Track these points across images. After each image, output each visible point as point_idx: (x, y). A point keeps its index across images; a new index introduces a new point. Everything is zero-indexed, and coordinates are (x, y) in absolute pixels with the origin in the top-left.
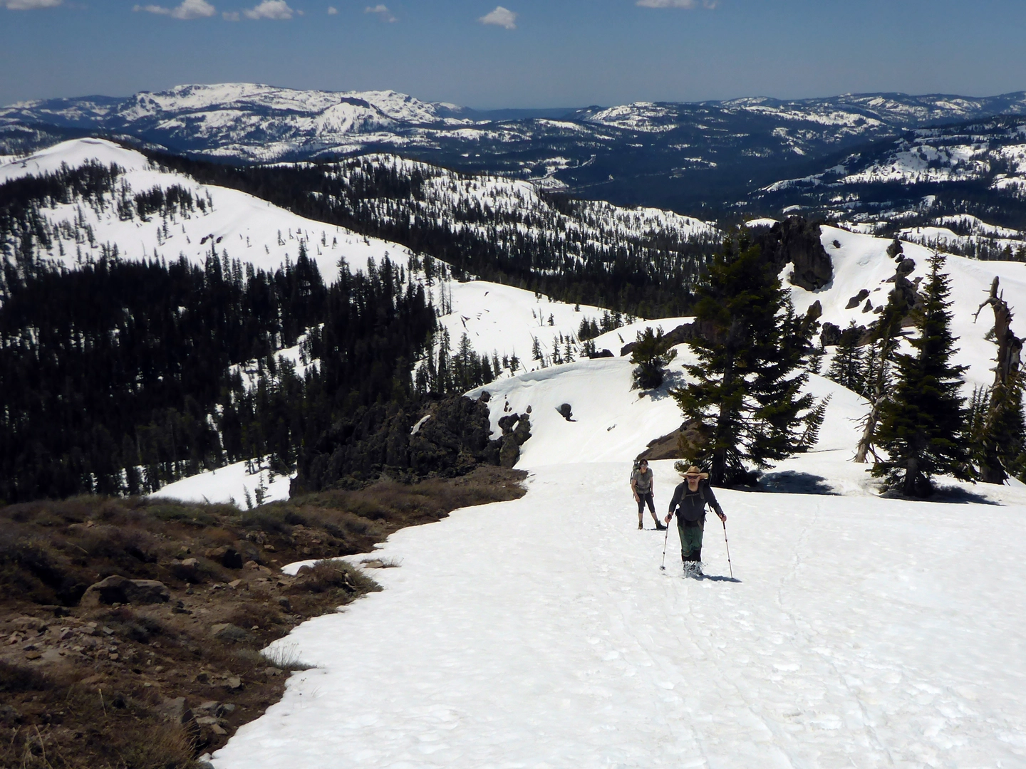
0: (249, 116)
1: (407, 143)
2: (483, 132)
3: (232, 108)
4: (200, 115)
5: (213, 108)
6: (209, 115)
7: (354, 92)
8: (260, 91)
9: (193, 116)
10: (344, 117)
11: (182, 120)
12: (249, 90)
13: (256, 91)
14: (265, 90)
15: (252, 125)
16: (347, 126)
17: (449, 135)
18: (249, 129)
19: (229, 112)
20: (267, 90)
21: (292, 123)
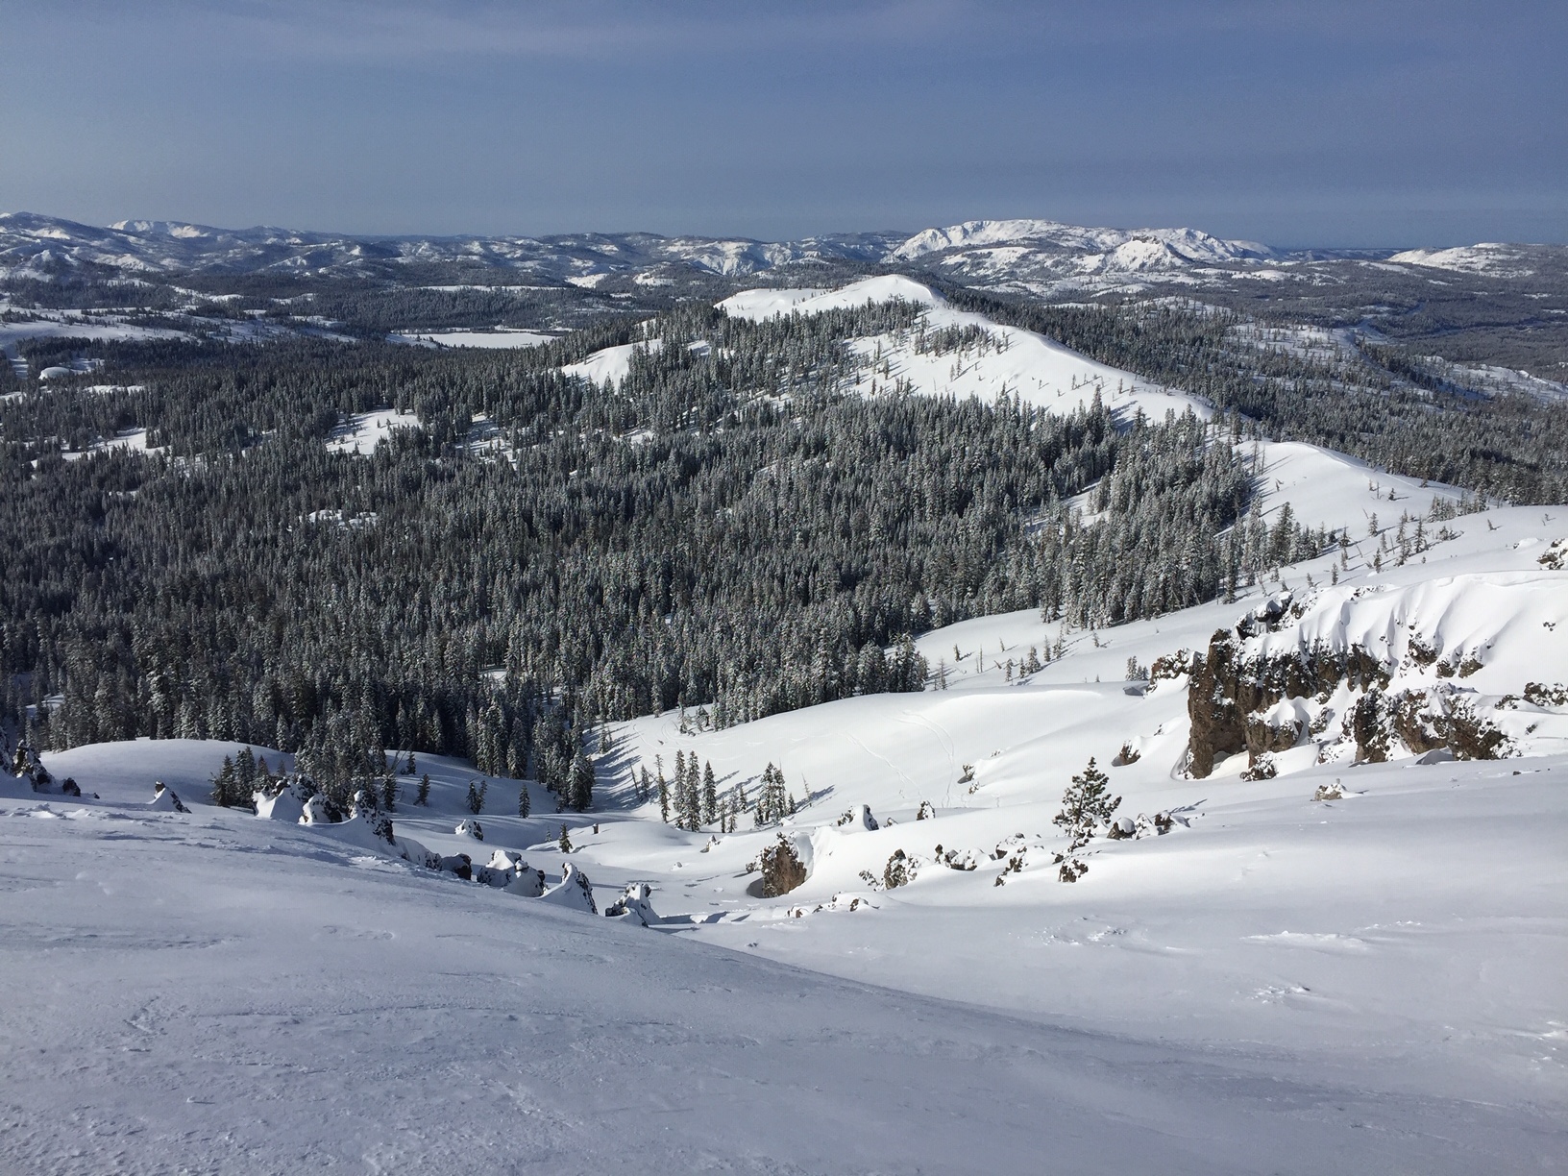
0: (1035, 253)
1: (1200, 285)
2: (1289, 275)
3: (1018, 245)
4: (986, 251)
5: (1000, 244)
6: (995, 251)
7: (1147, 230)
8: (1049, 228)
9: (979, 252)
10: (1134, 255)
11: (969, 256)
12: (1040, 227)
13: (1044, 228)
14: (1054, 228)
15: (1036, 263)
16: (1137, 264)
17: (1249, 276)
18: (1033, 267)
19: (1015, 249)
20: (1055, 227)
21: (1079, 262)
